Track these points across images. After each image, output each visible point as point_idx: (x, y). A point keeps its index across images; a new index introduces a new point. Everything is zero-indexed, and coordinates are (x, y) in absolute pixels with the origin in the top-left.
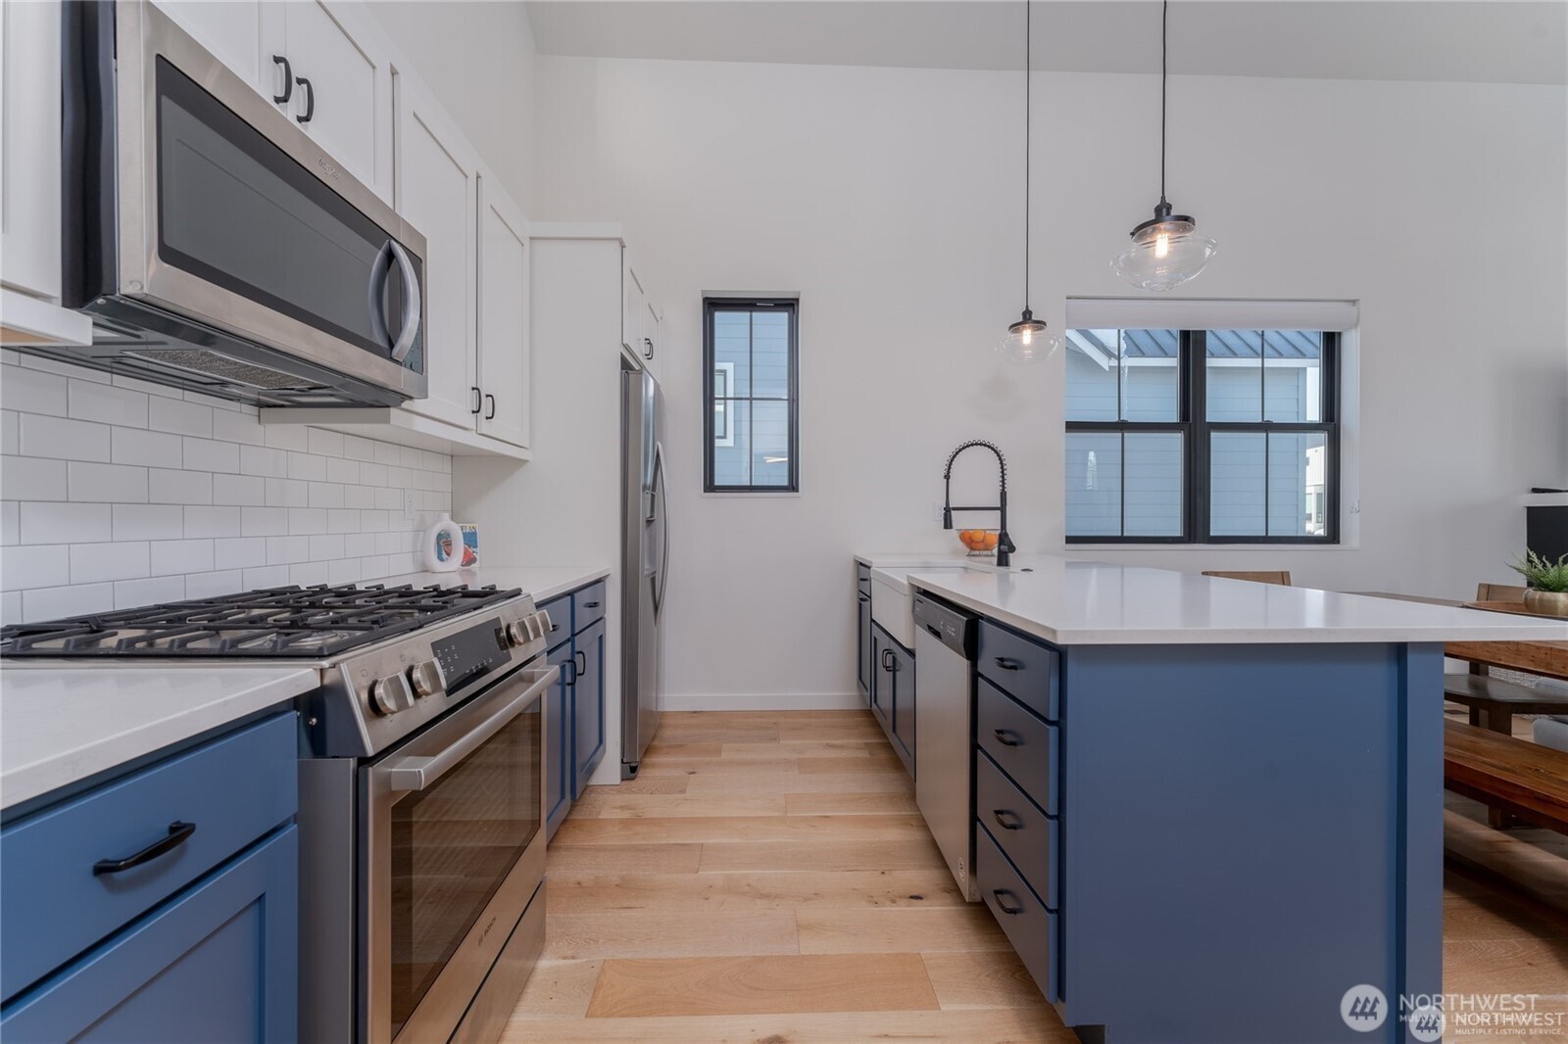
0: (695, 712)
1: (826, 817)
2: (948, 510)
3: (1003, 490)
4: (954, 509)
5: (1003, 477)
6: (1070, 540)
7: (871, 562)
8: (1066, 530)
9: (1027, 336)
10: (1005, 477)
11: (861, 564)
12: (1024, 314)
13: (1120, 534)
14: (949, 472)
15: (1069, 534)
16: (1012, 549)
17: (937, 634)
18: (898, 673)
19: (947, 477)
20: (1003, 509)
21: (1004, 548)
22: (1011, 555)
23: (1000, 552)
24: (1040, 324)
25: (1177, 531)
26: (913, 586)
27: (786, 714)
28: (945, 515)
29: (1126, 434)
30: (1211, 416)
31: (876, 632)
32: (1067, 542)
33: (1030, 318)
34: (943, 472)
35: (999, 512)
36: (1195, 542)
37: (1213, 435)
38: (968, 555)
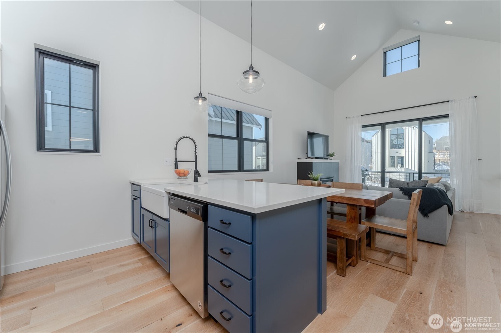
0: (32, 269)
1: (126, 303)
2: (176, 162)
3: (196, 155)
4: (179, 161)
5: (196, 150)
6: (210, 172)
7: (141, 183)
8: (209, 168)
9: (200, 102)
10: (197, 150)
11: (133, 184)
12: (199, 94)
13: (222, 170)
14: (176, 148)
15: (210, 170)
16: (200, 176)
17: (184, 212)
18: (157, 228)
19: (176, 149)
20: (196, 161)
21: (197, 175)
22: (199, 178)
23: (195, 177)
24: (204, 99)
25: (236, 169)
26: (167, 192)
27: (93, 256)
28: (175, 163)
29: (224, 139)
30: (244, 136)
31: (143, 211)
32: (209, 173)
33: (201, 96)
34: (174, 147)
35: (194, 162)
36: (240, 172)
37: (244, 142)
38: (178, 178)
